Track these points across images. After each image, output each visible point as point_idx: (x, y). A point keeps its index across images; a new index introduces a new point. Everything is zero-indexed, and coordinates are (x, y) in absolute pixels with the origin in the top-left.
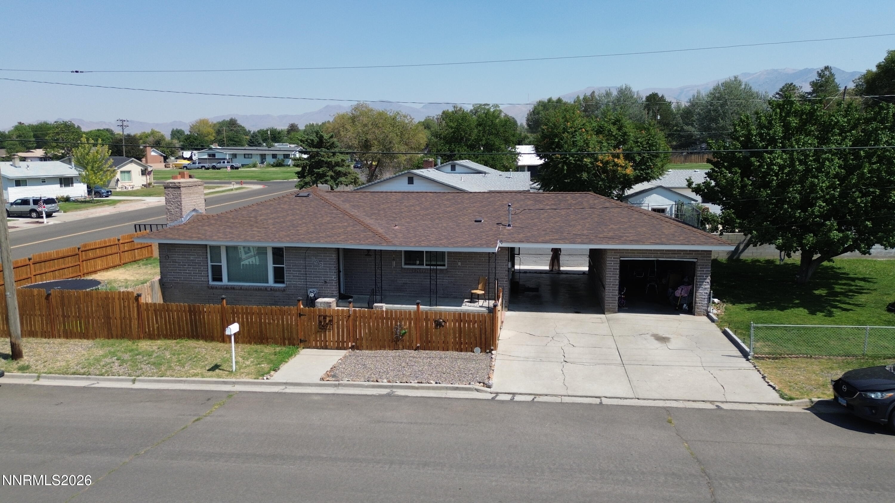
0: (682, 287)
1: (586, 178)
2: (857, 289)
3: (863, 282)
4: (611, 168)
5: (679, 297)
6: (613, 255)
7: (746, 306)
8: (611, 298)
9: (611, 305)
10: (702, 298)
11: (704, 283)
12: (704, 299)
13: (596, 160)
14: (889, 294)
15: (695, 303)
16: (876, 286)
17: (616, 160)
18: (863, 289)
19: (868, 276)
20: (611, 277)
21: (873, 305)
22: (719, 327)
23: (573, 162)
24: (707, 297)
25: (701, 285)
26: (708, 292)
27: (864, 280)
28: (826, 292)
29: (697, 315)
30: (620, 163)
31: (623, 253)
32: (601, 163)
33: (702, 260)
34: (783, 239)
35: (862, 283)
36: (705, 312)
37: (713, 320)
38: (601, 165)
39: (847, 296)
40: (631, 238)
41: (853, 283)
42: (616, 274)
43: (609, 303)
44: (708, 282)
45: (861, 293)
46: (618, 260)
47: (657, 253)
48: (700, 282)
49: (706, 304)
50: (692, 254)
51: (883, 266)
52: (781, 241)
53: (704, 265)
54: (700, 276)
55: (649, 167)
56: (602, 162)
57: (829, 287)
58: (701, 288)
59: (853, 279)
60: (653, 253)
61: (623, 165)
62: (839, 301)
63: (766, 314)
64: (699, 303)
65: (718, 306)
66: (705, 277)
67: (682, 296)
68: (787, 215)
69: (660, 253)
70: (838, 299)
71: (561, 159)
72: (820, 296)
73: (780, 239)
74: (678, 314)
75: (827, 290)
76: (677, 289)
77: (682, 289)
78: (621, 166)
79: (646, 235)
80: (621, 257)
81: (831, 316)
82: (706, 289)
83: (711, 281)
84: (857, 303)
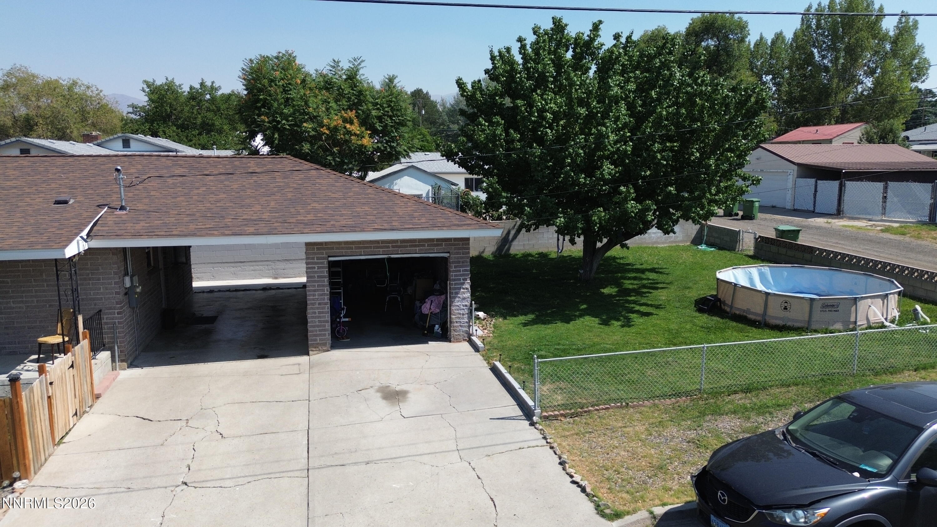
0: (432, 298)
1: (307, 151)
2: (651, 283)
3: (655, 274)
4: (342, 136)
5: (428, 314)
6: (315, 254)
7: (522, 319)
8: (318, 326)
9: (318, 338)
10: (460, 314)
11: (462, 290)
12: (463, 314)
13: (321, 125)
14: (689, 288)
15: (451, 322)
16: (670, 278)
17: (348, 126)
18: (657, 283)
19: (656, 266)
20: (315, 291)
21: (678, 305)
22: (485, 360)
23: (288, 127)
24: (467, 311)
25: (457, 293)
26: (468, 304)
27: (653, 270)
28: (616, 289)
29: (454, 342)
30: (353, 130)
31: (333, 248)
32: (327, 129)
33: (457, 253)
34: (564, 218)
35: (652, 276)
36: (466, 335)
37: (476, 349)
38: (327, 132)
39: (641, 294)
40: (343, 223)
41: (644, 276)
42: (323, 286)
43: (316, 335)
44: (467, 289)
45: (657, 288)
46: (326, 261)
47: (388, 247)
48: (455, 289)
49: (467, 322)
50: (441, 245)
51: (667, 253)
52: (562, 220)
53: (459, 262)
54: (454, 280)
55: (393, 139)
56: (328, 129)
57: (617, 283)
58: (457, 299)
59: (643, 271)
60: (381, 247)
61: (358, 132)
62: (635, 302)
63: (549, 331)
64: (457, 322)
65: (484, 323)
66: (462, 281)
67: (431, 313)
68: (569, 181)
69: (393, 247)
70: (633, 298)
71: (269, 122)
72: (610, 296)
73: (561, 217)
74: (426, 342)
75: (617, 287)
76: (425, 302)
77: (432, 301)
78: (355, 134)
79: (368, 217)
80: (329, 256)
81: (629, 326)
82: (464, 299)
83: (471, 286)
84: (656, 303)
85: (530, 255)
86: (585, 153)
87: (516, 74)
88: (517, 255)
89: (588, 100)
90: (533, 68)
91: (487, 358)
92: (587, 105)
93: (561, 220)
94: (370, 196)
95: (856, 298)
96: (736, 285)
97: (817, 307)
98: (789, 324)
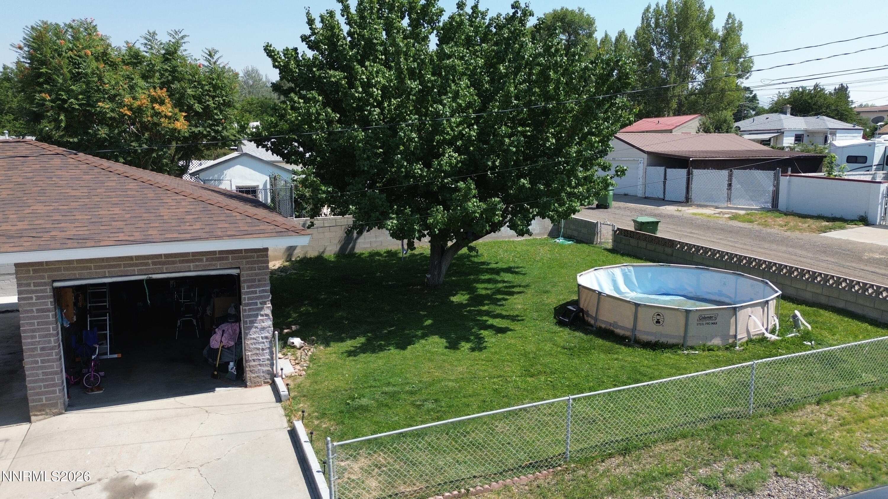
0: (224, 326)
1: (104, 135)
2: (506, 287)
3: (510, 275)
4: (149, 118)
5: (218, 349)
6: (32, 278)
7: (349, 344)
8: (42, 380)
9: (44, 397)
10: (258, 349)
11: (260, 318)
12: (263, 349)
13: (121, 105)
14: (546, 292)
15: (246, 361)
16: (527, 280)
17: (157, 106)
18: (513, 287)
19: (512, 265)
20: (34, 331)
21: (535, 315)
22: (286, 415)
23: (77, 107)
24: (267, 345)
25: (253, 322)
26: (269, 335)
27: (509, 270)
28: (467, 297)
29: (251, 387)
30: (163, 111)
31: (59, 269)
32: (128, 110)
33: (251, 269)
34: (398, 219)
35: (508, 277)
36: (268, 376)
37: (278, 398)
38: (129, 113)
39: (495, 302)
40: (72, 233)
41: (499, 278)
42: (47, 323)
43: (38, 394)
44: (267, 315)
45: (512, 294)
46: (48, 288)
47: (147, 264)
48: (250, 316)
49: (268, 359)
50: (227, 258)
51: (524, 248)
53: (254, 280)
54: (248, 305)
55: (218, 122)
56: (131, 109)
57: (469, 288)
58: (254, 330)
59: (497, 271)
60: (136, 265)
61: (170, 114)
62: (487, 313)
63: (380, 362)
64: (254, 360)
65: (299, 353)
66: (259, 306)
67: (223, 347)
69: (154, 264)
70: (486, 308)
71: (52, 101)
72: (461, 305)
74: (211, 389)
75: (469, 294)
76: (215, 333)
77: (223, 331)
78: (166, 117)
79: (113, 223)
80: (54, 281)
81: (480, 349)
82: (263, 329)
83: (273, 312)
84: (512, 313)
85: (378, 254)
86: (420, 137)
87: (338, 41)
88: (363, 254)
89: (420, 72)
90: (357, 34)
91: (289, 414)
92: (421, 78)
93: (393, 222)
94: (129, 193)
95: (735, 309)
96: (600, 293)
97: (694, 320)
98: (663, 340)
